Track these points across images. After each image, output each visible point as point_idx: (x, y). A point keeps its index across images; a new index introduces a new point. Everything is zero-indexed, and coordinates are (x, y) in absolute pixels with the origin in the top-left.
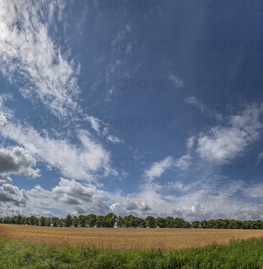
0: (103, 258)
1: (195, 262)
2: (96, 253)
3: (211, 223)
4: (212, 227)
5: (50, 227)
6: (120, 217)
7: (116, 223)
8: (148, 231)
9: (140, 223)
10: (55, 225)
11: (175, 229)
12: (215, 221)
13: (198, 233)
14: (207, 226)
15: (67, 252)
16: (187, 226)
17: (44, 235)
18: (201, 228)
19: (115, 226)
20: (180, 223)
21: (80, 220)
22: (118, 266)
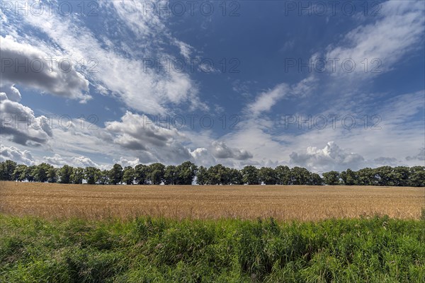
0: (174, 236)
1: (342, 248)
2: (162, 227)
3: (364, 175)
4: (366, 183)
5: (80, 185)
6: (202, 167)
7: (196, 178)
8: (247, 189)
9: (233, 176)
10: (91, 182)
11: (292, 186)
12: (371, 170)
13: (339, 193)
14: (355, 182)
15: (109, 229)
16: (314, 181)
17: (64, 199)
18: (342, 184)
19: (194, 183)
20: (302, 176)
21: (137, 172)
22: (199, 248)
